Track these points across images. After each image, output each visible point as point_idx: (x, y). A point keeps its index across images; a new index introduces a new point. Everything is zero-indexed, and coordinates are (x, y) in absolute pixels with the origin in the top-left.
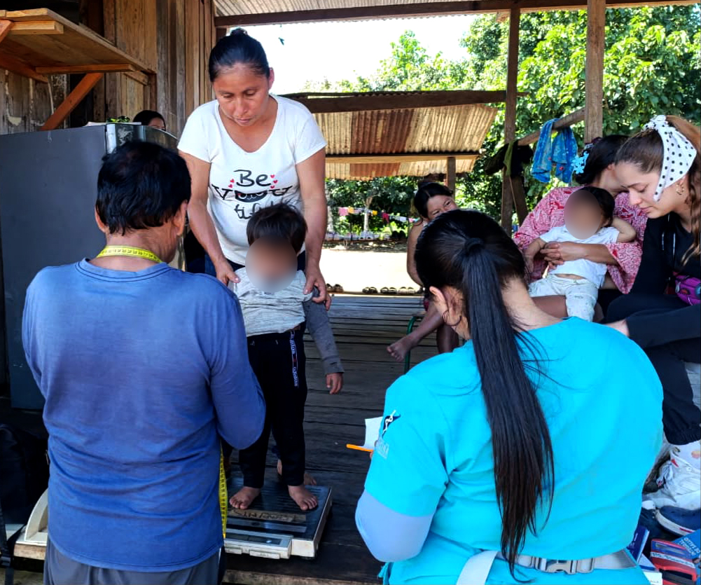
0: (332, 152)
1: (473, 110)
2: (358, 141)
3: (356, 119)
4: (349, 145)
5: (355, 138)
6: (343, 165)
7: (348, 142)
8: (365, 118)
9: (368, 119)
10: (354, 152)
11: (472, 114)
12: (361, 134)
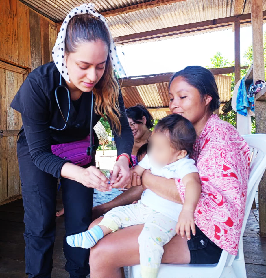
0: (154, 106)
1: (219, 79)
2: (165, 100)
3: (159, 88)
4: (161, 102)
5: (163, 98)
6: (162, 112)
7: (160, 100)
8: (164, 87)
9: (165, 88)
10: (165, 106)
11: (219, 81)
12: (165, 96)
